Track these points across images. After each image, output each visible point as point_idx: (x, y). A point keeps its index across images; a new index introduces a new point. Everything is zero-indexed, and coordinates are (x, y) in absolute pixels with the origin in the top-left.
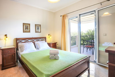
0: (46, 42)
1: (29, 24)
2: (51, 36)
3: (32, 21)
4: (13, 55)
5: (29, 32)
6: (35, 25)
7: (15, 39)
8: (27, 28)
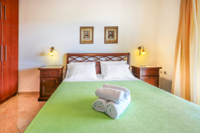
0: (128, 63)
1: (92, 28)
2: (143, 51)
3: (100, 19)
4: (55, 80)
5: (92, 42)
6: (105, 27)
7: (65, 54)
8: (87, 35)
